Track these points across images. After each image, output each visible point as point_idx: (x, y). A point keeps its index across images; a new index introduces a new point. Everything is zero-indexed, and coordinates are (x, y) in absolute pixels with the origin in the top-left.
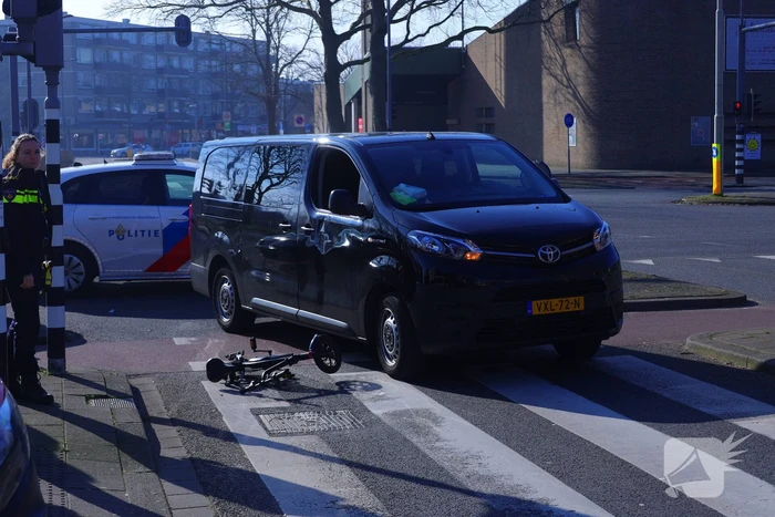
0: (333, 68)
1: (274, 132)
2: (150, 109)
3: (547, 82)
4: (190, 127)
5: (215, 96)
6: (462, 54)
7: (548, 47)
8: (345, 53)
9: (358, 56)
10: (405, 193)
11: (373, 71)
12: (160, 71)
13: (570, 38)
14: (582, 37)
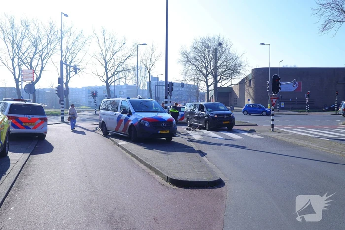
0: (208, 91)
1: (198, 102)
2: (176, 97)
3: (246, 93)
4: (183, 101)
5: (187, 95)
6: (231, 88)
7: (246, 87)
8: (210, 88)
9: (213, 89)
10: (209, 110)
11: (215, 92)
12: (178, 91)
13: (250, 86)
14: (252, 86)
